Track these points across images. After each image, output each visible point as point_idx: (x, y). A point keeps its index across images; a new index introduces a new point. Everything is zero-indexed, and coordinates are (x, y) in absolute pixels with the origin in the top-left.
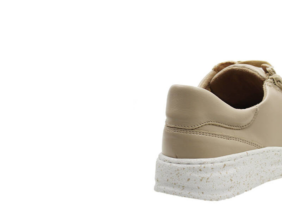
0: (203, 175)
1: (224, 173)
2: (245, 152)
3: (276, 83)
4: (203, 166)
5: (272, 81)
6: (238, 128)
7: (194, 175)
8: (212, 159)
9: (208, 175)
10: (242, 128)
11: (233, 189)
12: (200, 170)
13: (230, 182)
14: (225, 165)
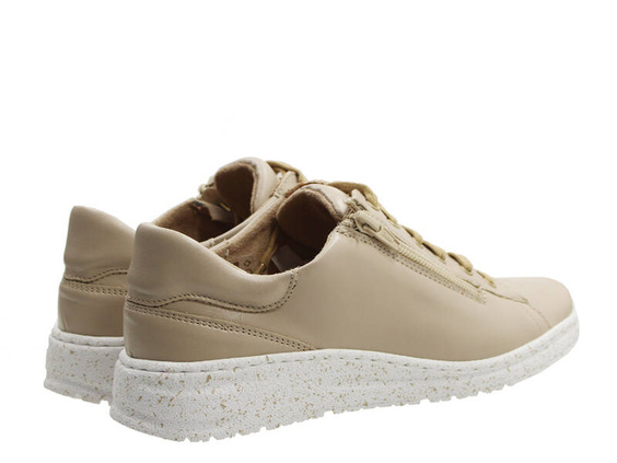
0: (163, 392)
1: (207, 392)
2: (264, 356)
3: (359, 227)
4: (165, 375)
5: (351, 223)
6: (251, 310)
7: (149, 389)
8: (185, 364)
9: (172, 394)
10: (262, 310)
11: (228, 423)
12: (160, 383)
13: (219, 409)
14: (209, 377)
